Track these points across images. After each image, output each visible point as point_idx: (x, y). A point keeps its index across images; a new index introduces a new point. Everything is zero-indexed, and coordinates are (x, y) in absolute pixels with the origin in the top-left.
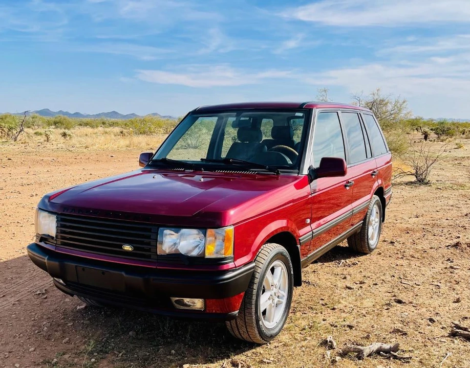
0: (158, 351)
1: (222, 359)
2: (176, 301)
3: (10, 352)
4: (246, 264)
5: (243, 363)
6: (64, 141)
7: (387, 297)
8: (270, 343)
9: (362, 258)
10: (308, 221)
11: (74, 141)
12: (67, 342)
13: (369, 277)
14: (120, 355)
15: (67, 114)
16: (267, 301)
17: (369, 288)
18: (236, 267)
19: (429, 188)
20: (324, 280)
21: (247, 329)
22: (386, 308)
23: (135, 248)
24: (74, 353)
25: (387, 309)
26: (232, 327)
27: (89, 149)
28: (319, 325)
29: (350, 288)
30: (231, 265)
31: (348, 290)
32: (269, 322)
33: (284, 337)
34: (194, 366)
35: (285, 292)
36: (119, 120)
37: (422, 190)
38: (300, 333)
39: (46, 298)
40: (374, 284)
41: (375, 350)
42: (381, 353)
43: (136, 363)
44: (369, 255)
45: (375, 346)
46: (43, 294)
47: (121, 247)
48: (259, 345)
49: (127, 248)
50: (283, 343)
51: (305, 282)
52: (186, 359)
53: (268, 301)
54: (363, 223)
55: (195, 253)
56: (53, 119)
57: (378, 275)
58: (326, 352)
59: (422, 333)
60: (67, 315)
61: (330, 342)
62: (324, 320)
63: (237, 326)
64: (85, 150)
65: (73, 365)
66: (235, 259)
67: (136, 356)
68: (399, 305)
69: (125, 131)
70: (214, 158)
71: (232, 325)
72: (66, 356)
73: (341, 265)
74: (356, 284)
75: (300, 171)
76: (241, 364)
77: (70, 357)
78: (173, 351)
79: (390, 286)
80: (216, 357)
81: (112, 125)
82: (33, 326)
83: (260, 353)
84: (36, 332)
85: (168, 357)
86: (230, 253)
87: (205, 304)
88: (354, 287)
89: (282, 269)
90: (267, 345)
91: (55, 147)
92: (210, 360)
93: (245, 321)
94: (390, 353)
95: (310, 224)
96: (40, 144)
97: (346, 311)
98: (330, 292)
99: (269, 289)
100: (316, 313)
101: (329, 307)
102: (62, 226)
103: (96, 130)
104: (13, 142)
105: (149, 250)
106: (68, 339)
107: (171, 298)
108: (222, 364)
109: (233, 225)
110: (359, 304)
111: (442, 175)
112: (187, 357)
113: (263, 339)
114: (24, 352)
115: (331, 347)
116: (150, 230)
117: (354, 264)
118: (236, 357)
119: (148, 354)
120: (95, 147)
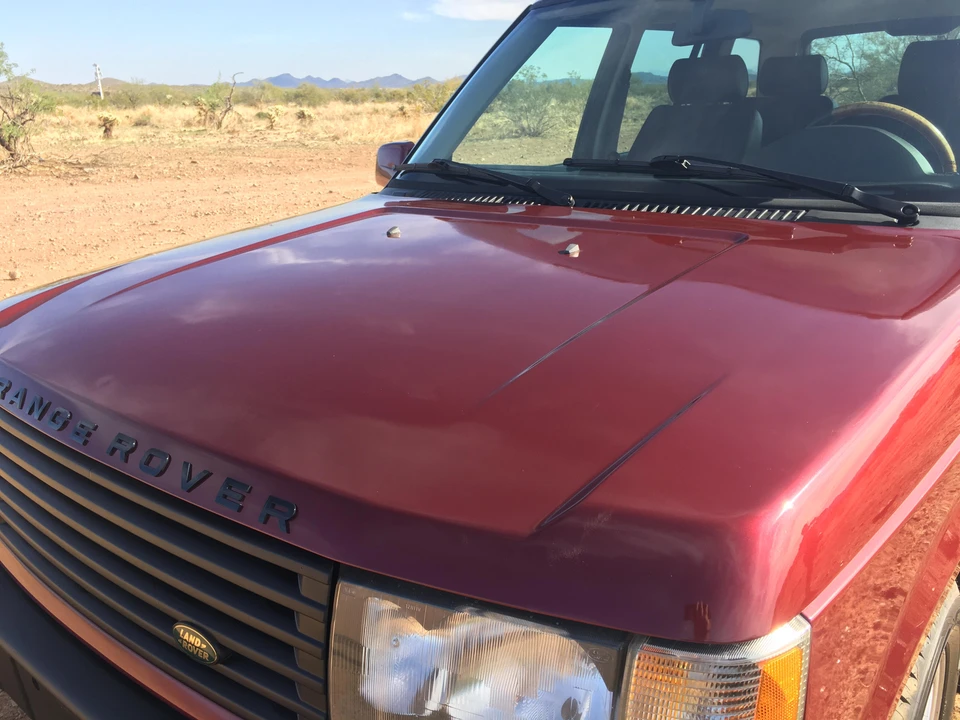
6: (299, 127)
11: (316, 127)
15: (319, 80)
27: (339, 142)
36: (403, 91)
56: (292, 90)
64: (331, 144)
69: (407, 107)
70: (595, 156)
81: (391, 98)
91: (281, 139)
96: (257, 134)
103: (360, 108)
104: (214, 131)
120: (350, 138)
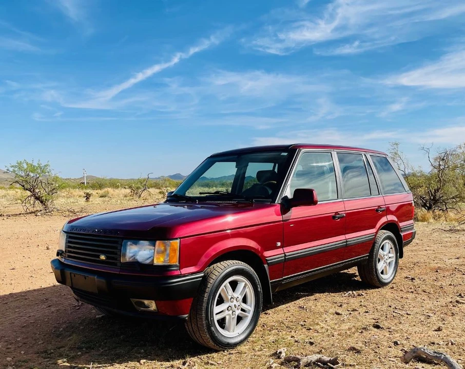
2: (136, 303)
4: (193, 273)
10: (279, 244)
13: (365, 306)
17: (357, 315)
18: (181, 274)
20: (319, 307)
21: (200, 333)
23: (107, 258)
25: (360, 333)
26: (190, 332)
29: (338, 314)
30: (178, 273)
32: (229, 331)
33: (244, 348)
34: (151, 362)
35: (251, 307)
40: (365, 312)
41: (313, 360)
42: (319, 363)
44: (381, 288)
45: (315, 357)
47: (99, 257)
48: (216, 351)
49: (103, 257)
50: (239, 351)
53: (227, 311)
55: (148, 262)
57: (376, 305)
58: (270, 360)
59: (377, 353)
60: (84, 321)
62: (292, 337)
63: (193, 331)
66: (181, 267)
68: (376, 330)
71: (190, 329)
73: (346, 295)
74: (348, 311)
79: (379, 314)
86: (175, 261)
87: (157, 306)
88: (343, 313)
89: (246, 285)
90: (224, 352)
93: (197, 326)
94: (328, 365)
95: (281, 247)
97: (320, 331)
99: (228, 301)
100: (291, 332)
101: (305, 328)
102: (69, 242)
104: (137, 199)
105: (116, 259)
107: (131, 299)
109: (180, 238)
110: (336, 327)
113: (218, 345)
115: (279, 357)
116: (116, 242)
117: (359, 295)
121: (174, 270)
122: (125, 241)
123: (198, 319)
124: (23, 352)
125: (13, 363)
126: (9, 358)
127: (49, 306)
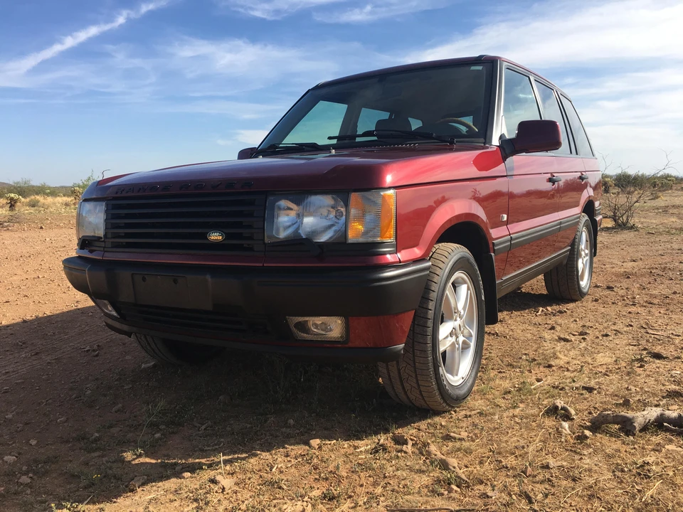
0: (266, 421)
1: (376, 433)
2: (297, 325)
3: (26, 424)
4: (416, 261)
5: (415, 439)
7: (632, 352)
8: (455, 412)
9: (571, 305)
10: (505, 217)
12: (119, 410)
13: (591, 327)
14: (203, 427)
16: (447, 337)
17: (597, 340)
18: (400, 262)
19: (637, 233)
20: (519, 332)
21: (417, 381)
22: (639, 365)
23: (228, 236)
24: (128, 425)
25: (640, 367)
26: (390, 379)
28: (533, 387)
29: (566, 340)
30: (390, 258)
31: (563, 343)
33: (477, 403)
34: (329, 442)
35: (473, 329)
37: (626, 235)
38: (504, 398)
39: (97, 356)
40: (603, 336)
41: (652, 419)
42: (665, 424)
43: (229, 440)
44: (579, 302)
45: (652, 413)
46: (94, 351)
47: (204, 236)
48: (438, 413)
49: (215, 236)
50: (479, 411)
51: (490, 333)
52: (314, 432)
53: (450, 338)
54: (570, 250)
57: (605, 325)
58: (561, 424)
60: (125, 375)
61: (563, 408)
62: (539, 380)
63: (400, 378)
65: (124, 442)
66: (398, 247)
67: (228, 429)
68: (658, 361)
71: (392, 374)
72: (115, 430)
73: (539, 313)
74: (574, 335)
75: (487, 141)
76: (412, 440)
77: (121, 430)
78: (291, 422)
79: (630, 337)
80: (365, 432)
82: (71, 389)
83: (441, 425)
84: (74, 396)
85: (284, 430)
86: (390, 236)
87: (347, 327)
88: (572, 339)
89: (468, 289)
90: (451, 414)
92: (354, 436)
95: (507, 223)
97: (570, 368)
98: (535, 346)
99: (451, 318)
100: (522, 372)
101: (540, 364)
102: (114, 217)
105: (251, 238)
106: (120, 405)
107: (288, 318)
108: (377, 441)
109: (395, 188)
110: (590, 360)
111: (645, 222)
112: (315, 430)
113: (445, 401)
114: (48, 424)
115: (567, 417)
117: (561, 312)
118: (400, 430)
119: (249, 426)
121: (385, 253)
122: (271, 198)
123: (418, 353)
124: (33, 442)
125: (25, 468)
126: (9, 457)
127: (37, 354)
